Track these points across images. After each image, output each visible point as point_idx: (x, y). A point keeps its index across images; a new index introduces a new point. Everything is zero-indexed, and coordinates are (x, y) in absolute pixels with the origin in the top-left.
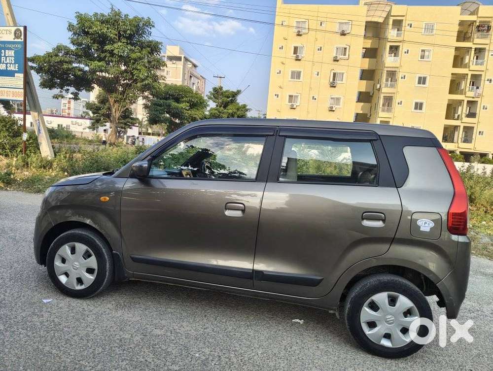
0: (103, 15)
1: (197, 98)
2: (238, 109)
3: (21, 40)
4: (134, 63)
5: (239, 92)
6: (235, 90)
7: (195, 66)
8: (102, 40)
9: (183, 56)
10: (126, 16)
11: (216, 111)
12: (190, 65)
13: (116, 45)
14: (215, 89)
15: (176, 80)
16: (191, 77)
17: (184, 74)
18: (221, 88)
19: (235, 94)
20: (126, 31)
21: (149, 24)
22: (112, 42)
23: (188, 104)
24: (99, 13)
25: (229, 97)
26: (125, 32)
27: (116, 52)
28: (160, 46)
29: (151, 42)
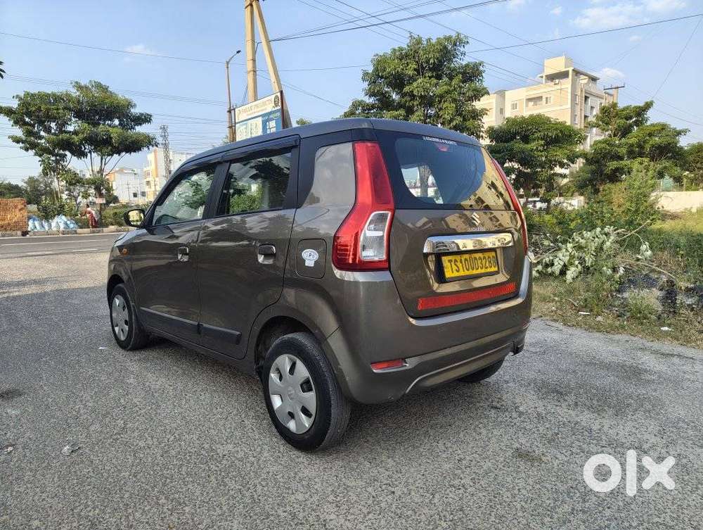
0: (401, 49)
1: (556, 129)
2: (650, 135)
3: (279, 107)
4: (440, 102)
5: (648, 105)
6: (642, 104)
7: (594, 79)
8: (398, 82)
9: (570, 69)
10: (429, 40)
11: (603, 145)
12: (583, 80)
13: (415, 84)
14: (604, 110)
15: (562, 108)
16: (586, 98)
17: (574, 96)
18: (614, 105)
19: (641, 112)
20: (429, 60)
21: (458, 41)
22: (412, 79)
23: (542, 142)
24: (397, 48)
25: (631, 118)
26: (427, 62)
27: (415, 93)
28: (481, 68)
29: (467, 65)
